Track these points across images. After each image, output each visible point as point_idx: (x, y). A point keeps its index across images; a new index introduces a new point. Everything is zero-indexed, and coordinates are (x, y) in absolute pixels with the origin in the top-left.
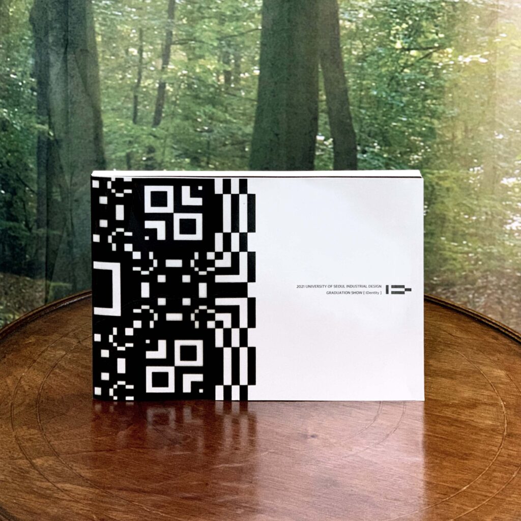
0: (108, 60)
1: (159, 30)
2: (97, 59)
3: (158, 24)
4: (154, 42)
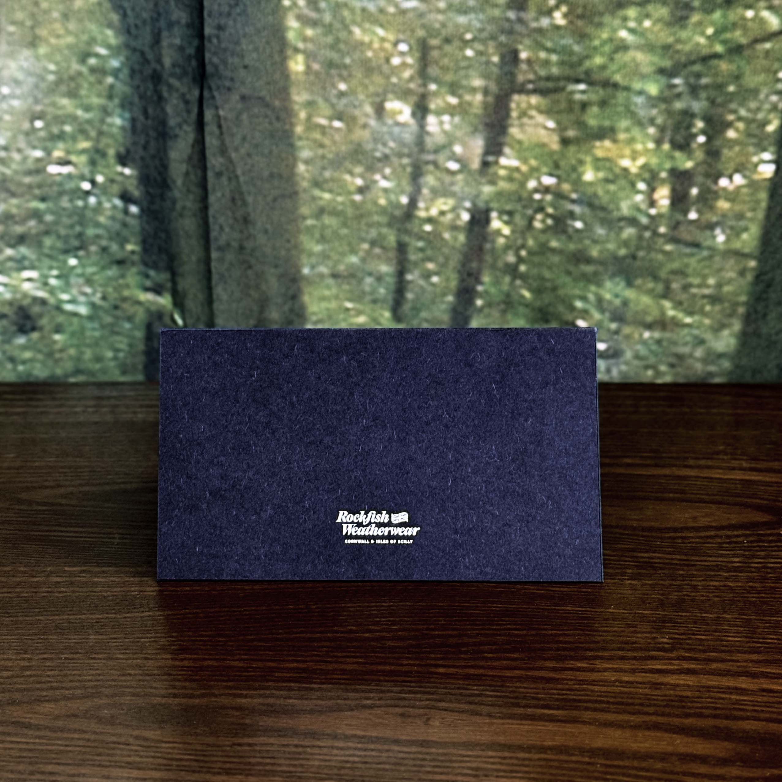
0: (323, 129)
1: (480, 47)
2: (292, 125)
3: (478, 25)
4: (464, 82)
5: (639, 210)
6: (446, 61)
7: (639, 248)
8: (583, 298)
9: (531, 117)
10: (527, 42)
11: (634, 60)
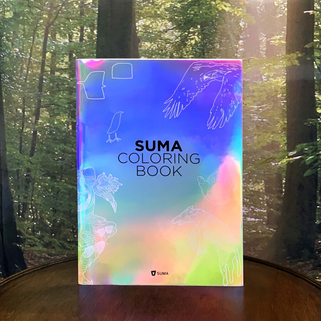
1: (34, 99)
3: (33, 95)
4: (31, 106)
5: (66, 130)
6: (27, 102)
7: (66, 137)
8: (56, 148)
9: (44, 112)
10: (42, 98)
11: (63, 101)
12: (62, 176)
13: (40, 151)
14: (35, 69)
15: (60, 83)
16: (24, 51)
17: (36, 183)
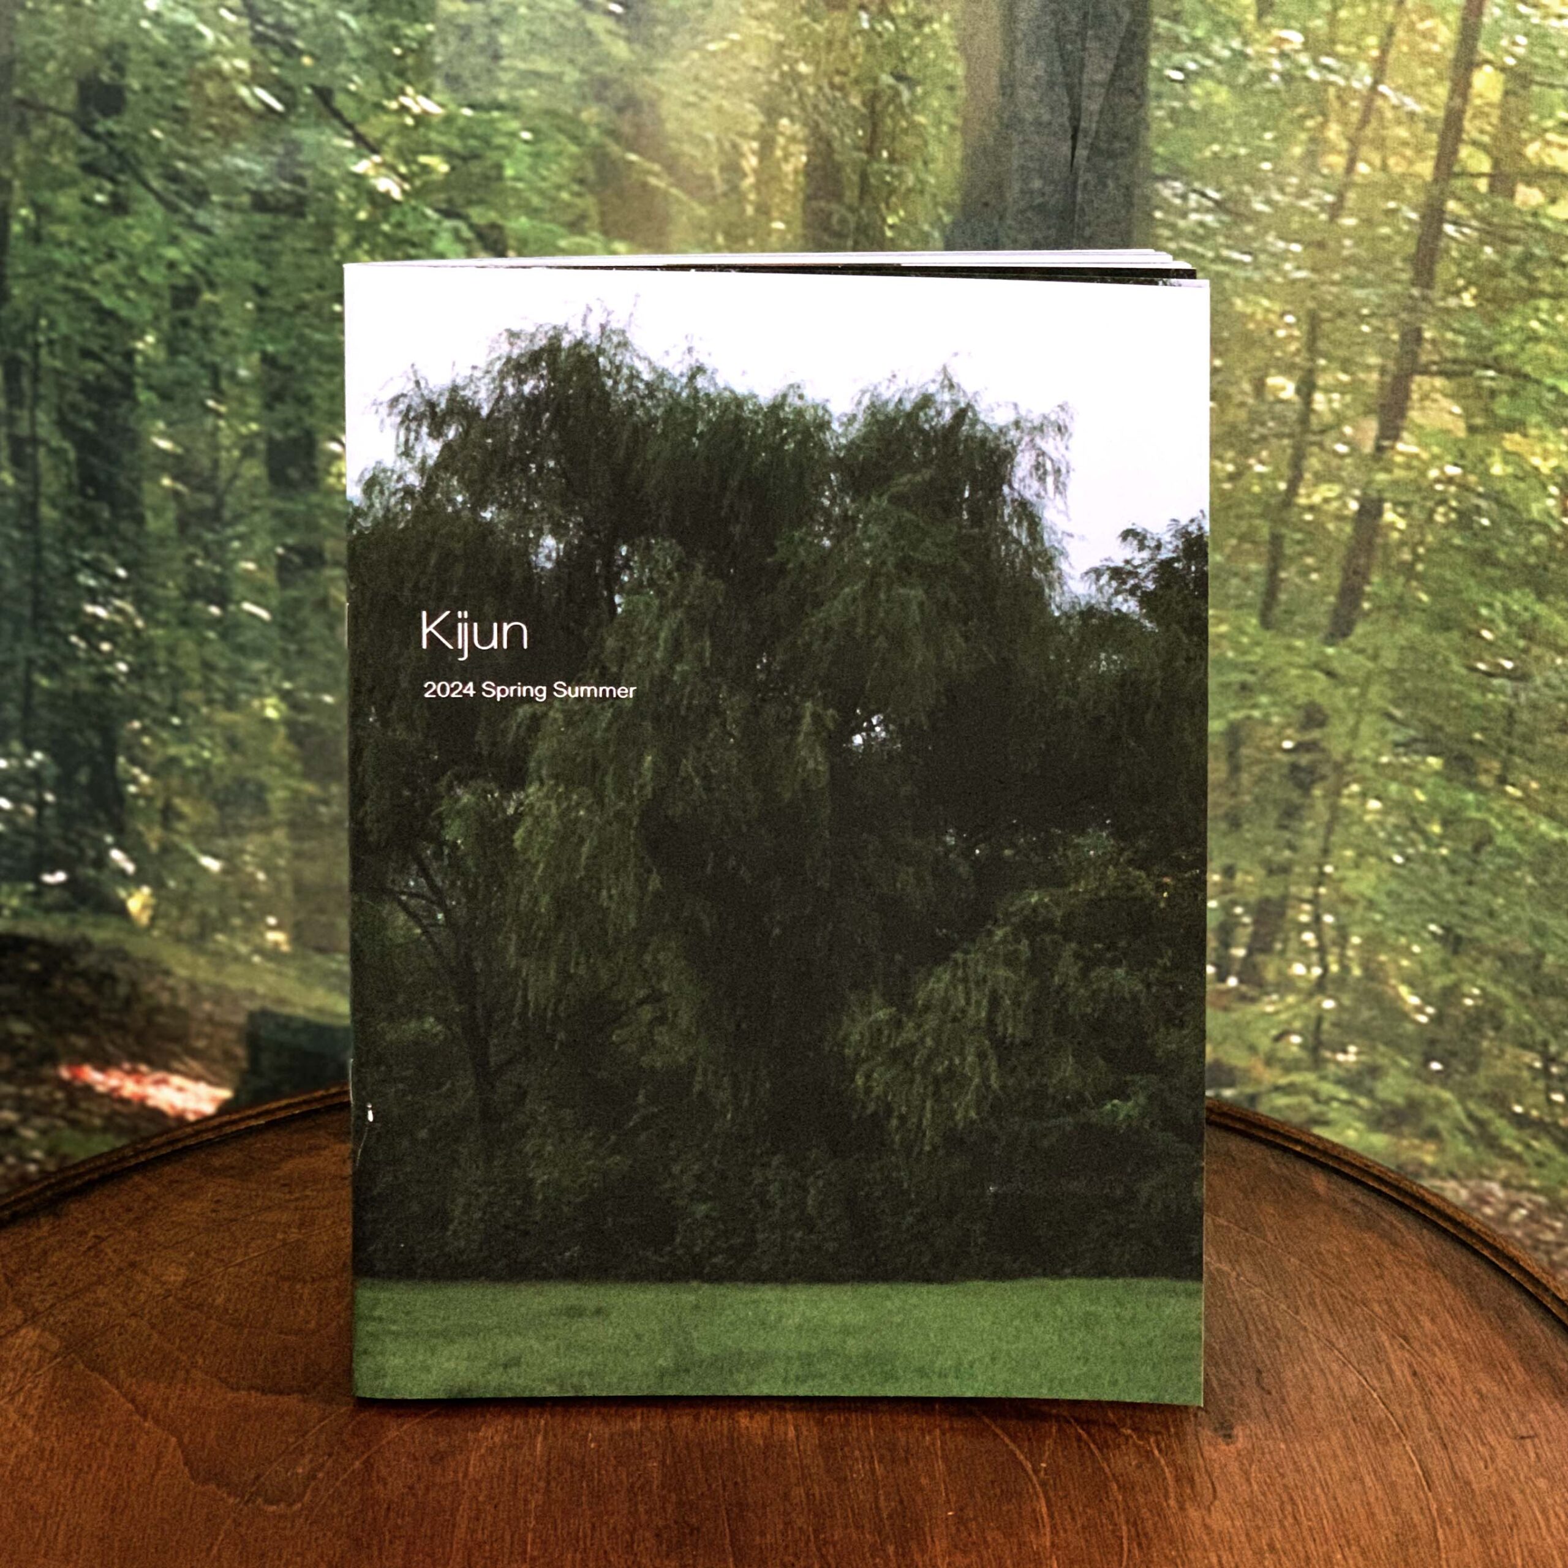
3: (1377, 300)
4: (1358, 359)
5: (1550, 515)
7: (1550, 558)
8: (1489, 606)
9: (1435, 401)
10: (1432, 320)
12: (1506, 766)
13: (1393, 612)
14: (1404, 157)
15: (1537, 251)
16: (1340, 49)
17: (1355, 788)
